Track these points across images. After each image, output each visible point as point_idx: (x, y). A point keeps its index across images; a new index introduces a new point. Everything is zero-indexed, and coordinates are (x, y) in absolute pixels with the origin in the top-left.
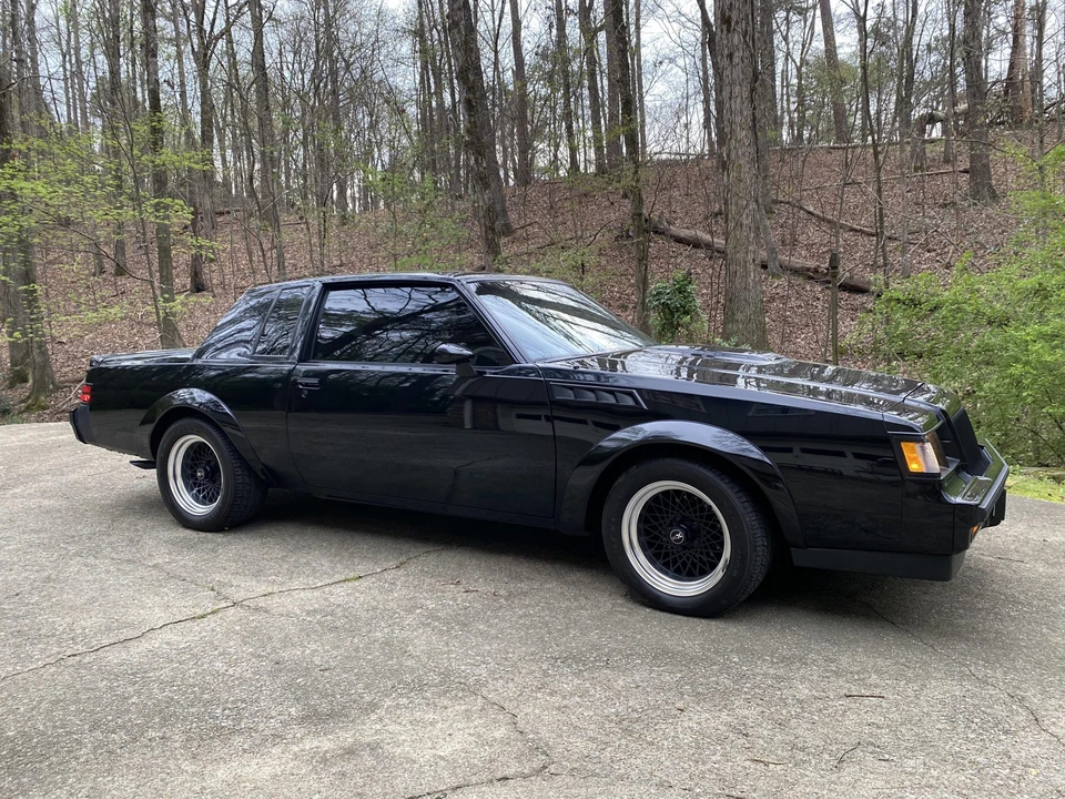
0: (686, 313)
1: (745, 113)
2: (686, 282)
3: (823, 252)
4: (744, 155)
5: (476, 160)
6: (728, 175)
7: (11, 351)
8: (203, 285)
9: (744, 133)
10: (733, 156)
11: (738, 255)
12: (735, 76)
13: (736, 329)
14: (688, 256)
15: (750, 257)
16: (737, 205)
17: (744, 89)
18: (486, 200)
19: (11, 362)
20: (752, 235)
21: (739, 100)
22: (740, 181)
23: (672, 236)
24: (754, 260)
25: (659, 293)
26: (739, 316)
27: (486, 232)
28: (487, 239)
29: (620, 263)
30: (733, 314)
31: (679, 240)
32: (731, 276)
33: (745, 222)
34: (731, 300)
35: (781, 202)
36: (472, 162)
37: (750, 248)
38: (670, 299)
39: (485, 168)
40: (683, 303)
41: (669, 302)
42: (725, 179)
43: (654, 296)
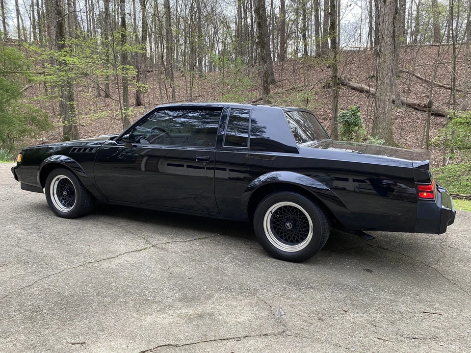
0: (356, 125)
1: (390, 29)
2: (357, 111)
3: (423, 97)
4: (387, 49)
5: (261, 50)
6: (379, 59)
7: (64, 129)
8: (141, 103)
9: (388, 39)
10: (382, 49)
11: (381, 97)
12: (386, 11)
13: (378, 132)
14: (357, 96)
15: (387, 98)
16: (382, 73)
17: (390, 18)
18: (265, 69)
19: (64, 133)
20: (389, 88)
21: (387, 23)
22: (385, 62)
23: (350, 87)
24: (389, 100)
25: (344, 116)
26: (380, 126)
27: (264, 83)
28: (264, 86)
29: (325, 98)
30: (377, 124)
31: (353, 88)
32: (378, 106)
33: (386, 82)
34: (377, 118)
35: (404, 72)
36: (259, 51)
37: (387, 94)
39: (265, 54)
40: (355, 121)
41: (348, 120)
42: (378, 61)
43: (342, 117)
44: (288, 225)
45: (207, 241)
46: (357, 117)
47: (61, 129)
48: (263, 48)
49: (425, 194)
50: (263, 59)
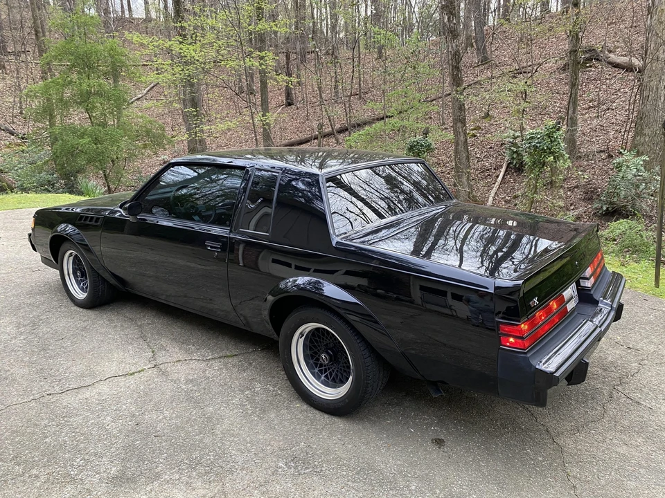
5: (449, 18)
6: (651, 18)
8: (292, 102)
10: (657, 2)
11: (652, 83)
13: (642, 140)
18: (454, 47)
19: (188, 149)
22: (661, 22)
23: (610, 63)
25: (532, 138)
26: (647, 131)
27: (452, 70)
28: (453, 75)
30: (642, 129)
31: (617, 66)
34: (641, 118)
36: (446, 20)
38: (540, 143)
39: (455, 24)
40: (550, 146)
41: (538, 145)
42: (649, 22)
43: (528, 140)
44: (324, 357)
45: (236, 360)
46: (553, 139)
47: (185, 143)
48: (452, 14)
49: (512, 340)
50: (451, 32)
